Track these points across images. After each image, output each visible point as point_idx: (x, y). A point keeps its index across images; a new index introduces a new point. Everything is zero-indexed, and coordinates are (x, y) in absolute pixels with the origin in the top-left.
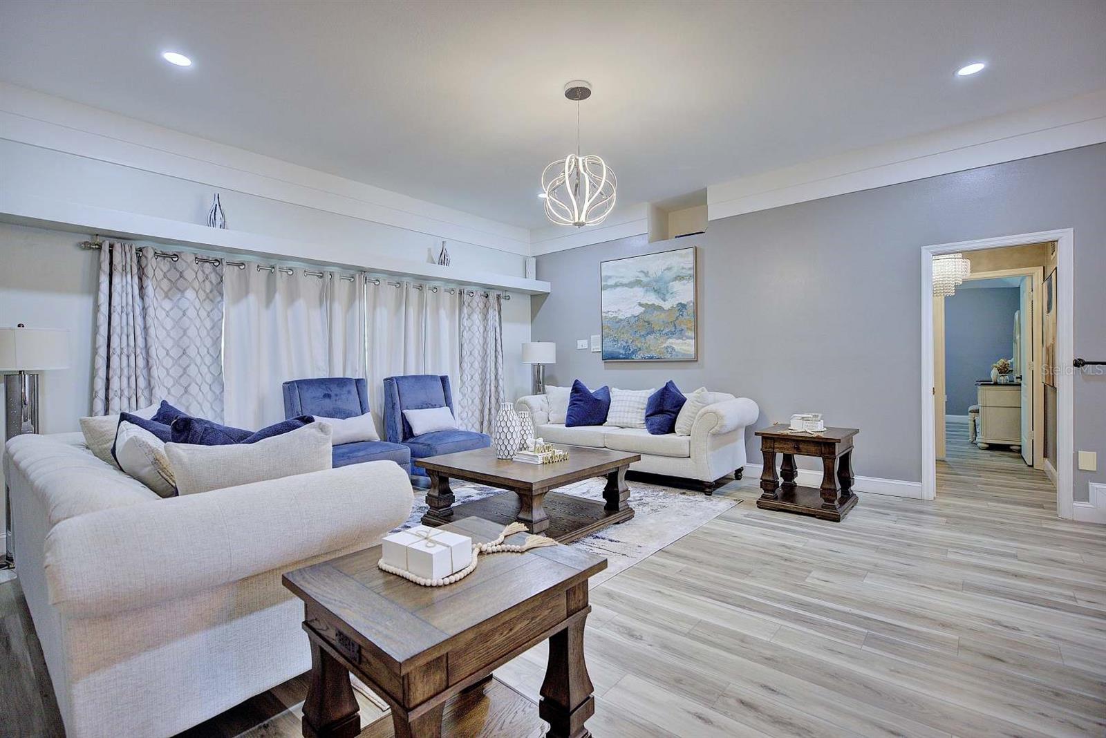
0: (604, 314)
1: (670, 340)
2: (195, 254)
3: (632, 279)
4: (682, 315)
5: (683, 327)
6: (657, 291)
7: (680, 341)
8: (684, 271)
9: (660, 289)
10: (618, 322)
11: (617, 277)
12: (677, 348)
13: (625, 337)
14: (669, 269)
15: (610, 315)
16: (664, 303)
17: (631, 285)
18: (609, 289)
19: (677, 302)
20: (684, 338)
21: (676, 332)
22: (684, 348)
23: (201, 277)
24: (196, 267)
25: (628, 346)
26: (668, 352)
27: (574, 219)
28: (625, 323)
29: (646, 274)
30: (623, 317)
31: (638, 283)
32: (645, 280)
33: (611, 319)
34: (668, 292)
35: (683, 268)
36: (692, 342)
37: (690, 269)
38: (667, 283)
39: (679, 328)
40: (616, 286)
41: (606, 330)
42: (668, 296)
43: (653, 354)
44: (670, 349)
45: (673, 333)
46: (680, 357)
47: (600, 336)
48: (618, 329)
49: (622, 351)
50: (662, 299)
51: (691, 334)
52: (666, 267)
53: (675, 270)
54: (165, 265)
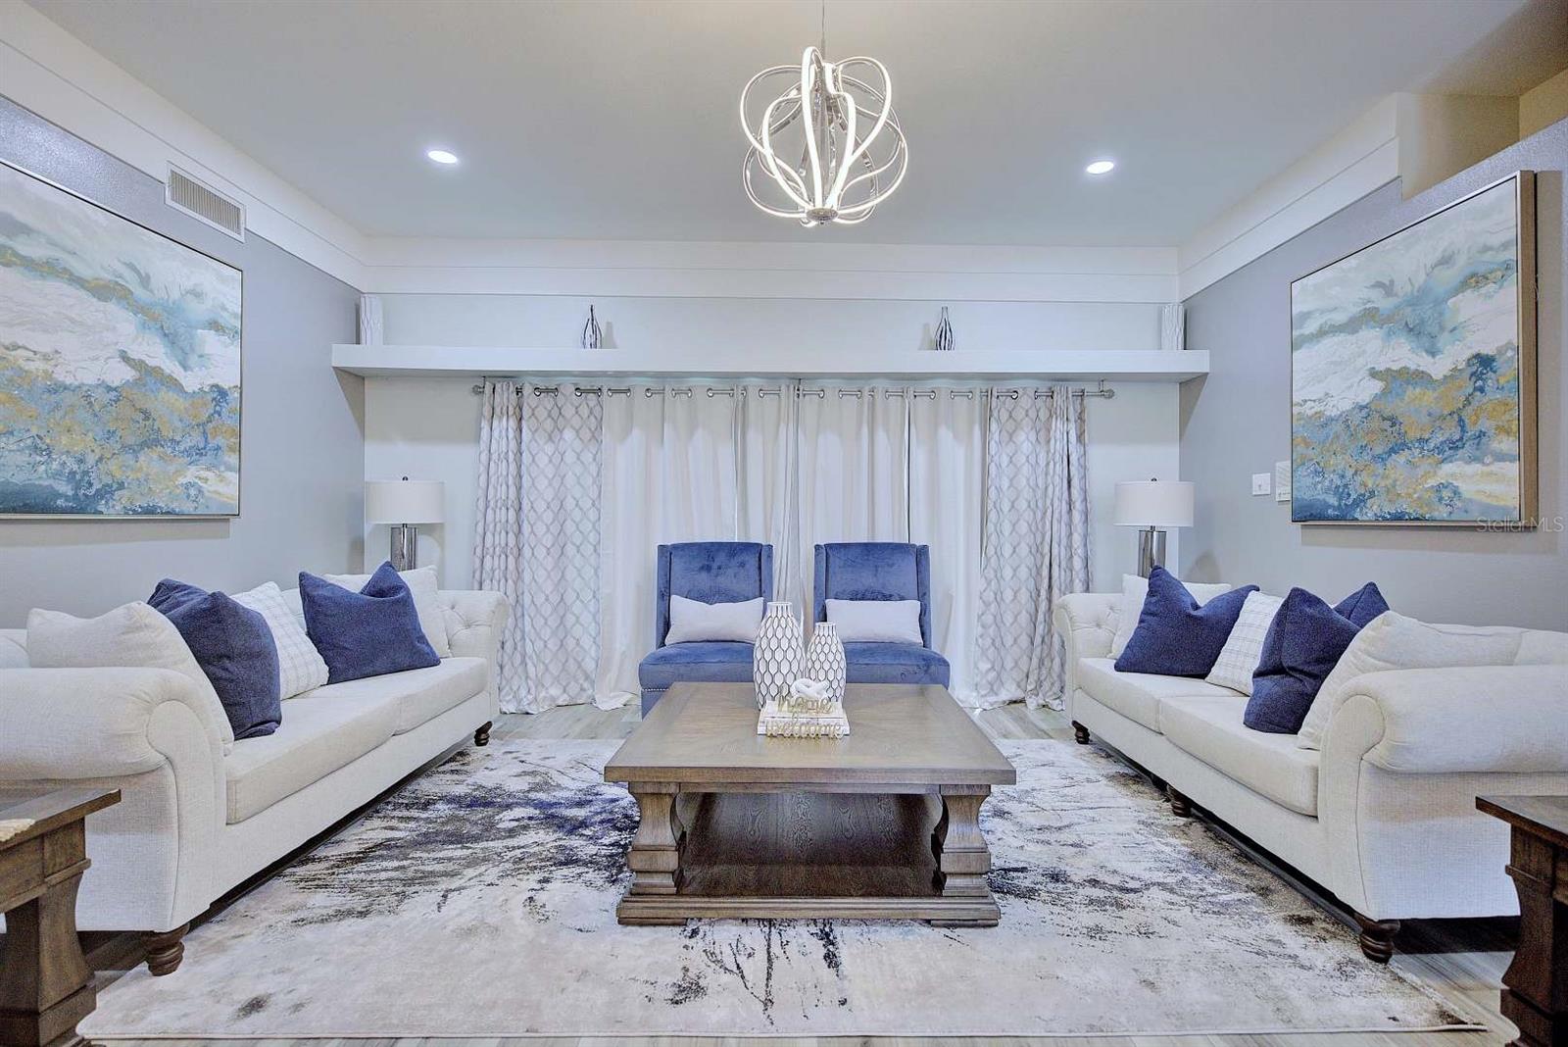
0: (1296, 410)
1: (1447, 468)
2: (575, 384)
3: (1355, 310)
4: (1482, 390)
5: (1485, 424)
6: (1413, 331)
7: (1476, 467)
8: (1488, 256)
9: (1422, 322)
10: (1324, 425)
11: (1322, 312)
12: (1467, 489)
13: (1339, 462)
14: (1446, 261)
15: (1309, 410)
16: (1429, 359)
17: (1351, 326)
18: (1307, 345)
19: (1468, 354)
20: (1487, 460)
21: (1463, 442)
22: (1489, 488)
23: (584, 411)
24: (576, 400)
25: (1346, 486)
26: (1441, 499)
27: (811, 199)
28: (1338, 427)
29: (1387, 288)
30: (1334, 413)
31: (1368, 317)
32: (1384, 304)
33: (1310, 418)
34: (1442, 329)
35: (1486, 249)
36: (1513, 470)
37: (1505, 246)
38: (1440, 302)
39: (1472, 431)
40: (1322, 333)
41: (1300, 449)
42: (1443, 339)
43: (1406, 507)
44: (1447, 492)
45: (1455, 446)
46: (1475, 516)
47: (1289, 463)
48: (1324, 442)
49: (1333, 501)
50: (1427, 351)
51: (1508, 445)
52: (1438, 255)
53: (1461, 261)
54: (547, 401)
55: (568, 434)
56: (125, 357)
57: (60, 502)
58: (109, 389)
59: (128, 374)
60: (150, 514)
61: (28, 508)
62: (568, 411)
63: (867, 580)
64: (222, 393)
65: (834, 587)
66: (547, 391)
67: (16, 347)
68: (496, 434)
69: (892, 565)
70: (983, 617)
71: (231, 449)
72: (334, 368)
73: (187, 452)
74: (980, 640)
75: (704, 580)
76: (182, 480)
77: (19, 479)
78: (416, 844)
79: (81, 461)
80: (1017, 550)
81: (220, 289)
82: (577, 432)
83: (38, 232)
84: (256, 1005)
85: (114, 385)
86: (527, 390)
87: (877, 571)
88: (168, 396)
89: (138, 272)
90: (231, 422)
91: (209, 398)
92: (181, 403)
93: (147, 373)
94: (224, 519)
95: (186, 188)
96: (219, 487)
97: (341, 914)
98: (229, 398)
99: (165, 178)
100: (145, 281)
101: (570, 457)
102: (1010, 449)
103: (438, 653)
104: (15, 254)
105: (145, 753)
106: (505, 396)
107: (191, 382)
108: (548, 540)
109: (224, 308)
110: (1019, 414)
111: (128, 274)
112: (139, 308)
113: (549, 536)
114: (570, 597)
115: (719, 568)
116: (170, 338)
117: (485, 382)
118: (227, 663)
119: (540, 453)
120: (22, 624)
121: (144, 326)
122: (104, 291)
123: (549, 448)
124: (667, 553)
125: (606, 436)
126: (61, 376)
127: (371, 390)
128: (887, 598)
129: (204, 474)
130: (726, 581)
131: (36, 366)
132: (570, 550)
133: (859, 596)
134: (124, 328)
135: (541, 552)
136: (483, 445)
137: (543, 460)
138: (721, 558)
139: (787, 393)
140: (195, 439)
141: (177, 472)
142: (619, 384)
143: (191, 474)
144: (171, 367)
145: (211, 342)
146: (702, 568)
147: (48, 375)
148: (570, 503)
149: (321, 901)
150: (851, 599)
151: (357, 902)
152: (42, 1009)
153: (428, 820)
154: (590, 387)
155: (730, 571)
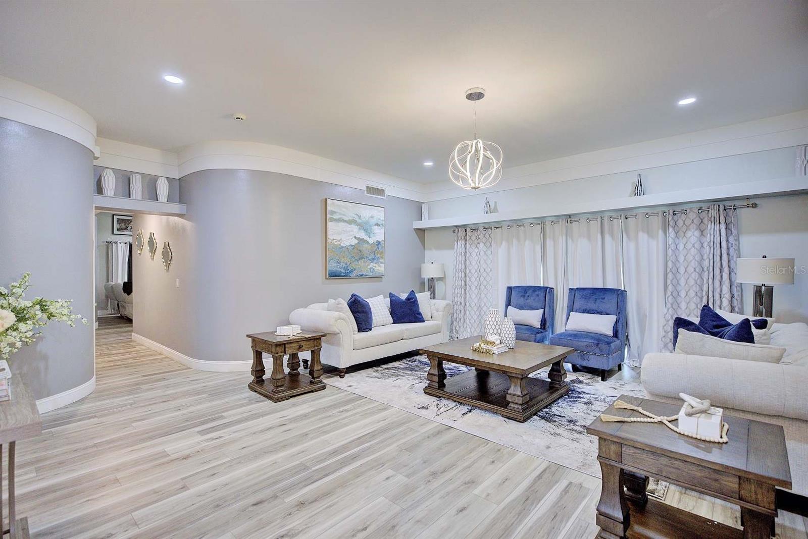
55: (482, 245)
56: (355, 238)
57: (342, 274)
58: (352, 246)
59: (356, 241)
60: (361, 276)
61: (336, 276)
62: (481, 236)
63: (592, 305)
64: (379, 242)
65: (576, 306)
66: (475, 230)
67: (334, 239)
68: (459, 246)
69: (604, 298)
70: (665, 327)
71: (381, 258)
72: (415, 229)
73: (370, 260)
74: (663, 339)
75: (522, 301)
76: (369, 267)
77: (334, 269)
78: (403, 369)
79: (346, 264)
80: (688, 294)
81: (378, 214)
82: (485, 244)
83: (337, 212)
84: (350, 386)
85: (353, 245)
86: (468, 230)
87: (596, 301)
88: (366, 245)
89: (358, 215)
90: (381, 250)
91: (376, 244)
92: (369, 247)
93: (361, 241)
94: (381, 277)
95: (370, 190)
96: (379, 268)
97: (376, 377)
98: (381, 243)
99: (365, 189)
100: (360, 217)
101: (482, 253)
102: (684, 240)
103: (425, 319)
104: (333, 218)
105: (335, 329)
106: (461, 233)
107: (371, 241)
108: (476, 283)
109: (379, 219)
110: (688, 222)
111: (355, 216)
112: (358, 224)
113: (476, 282)
114: (483, 304)
115: (528, 296)
116: (366, 231)
117: (455, 228)
118: (358, 313)
119: (473, 252)
120: (327, 302)
121: (360, 229)
122: (350, 222)
123: (476, 250)
124: (510, 289)
125: (494, 245)
126: (342, 245)
127: (426, 234)
128: (600, 313)
129: (374, 265)
130: (530, 301)
131: (338, 243)
132: (482, 287)
133: (586, 311)
134: (355, 230)
135: (473, 288)
136: (455, 250)
137: (474, 254)
138: (530, 292)
139: (562, 223)
140: (372, 256)
141: (368, 265)
142: (498, 226)
143: (371, 265)
144: (366, 238)
145: (376, 229)
146: (522, 296)
147: (340, 245)
148: (482, 270)
149: (375, 374)
150: (583, 313)
151: (380, 376)
152: (314, 370)
153: (411, 365)
154: (488, 227)
155: (532, 298)
